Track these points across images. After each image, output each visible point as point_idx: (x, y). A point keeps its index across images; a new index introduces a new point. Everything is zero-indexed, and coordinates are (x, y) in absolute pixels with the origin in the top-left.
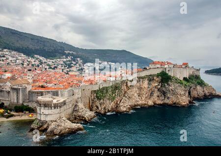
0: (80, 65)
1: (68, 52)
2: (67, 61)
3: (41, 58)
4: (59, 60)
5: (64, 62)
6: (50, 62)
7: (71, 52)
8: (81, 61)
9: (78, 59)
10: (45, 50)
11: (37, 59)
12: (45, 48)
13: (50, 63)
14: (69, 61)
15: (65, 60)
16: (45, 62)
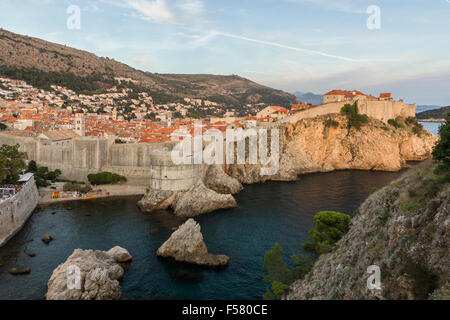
0: (148, 106)
1: (122, 79)
2: (121, 98)
3: (66, 92)
4: (103, 95)
5: (115, 100)
6: (86, 100)
7: (128, 80)
8: (150, 98)
9: (144, 94)
10: (72, 74)
11: (58, 93)
12: (71, 71)
13: (87, 102)
14: (125, 98)
15: (116, 95)
16: (75, 101)
